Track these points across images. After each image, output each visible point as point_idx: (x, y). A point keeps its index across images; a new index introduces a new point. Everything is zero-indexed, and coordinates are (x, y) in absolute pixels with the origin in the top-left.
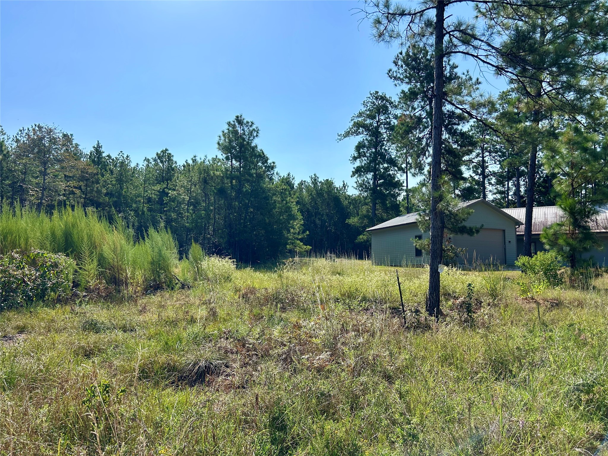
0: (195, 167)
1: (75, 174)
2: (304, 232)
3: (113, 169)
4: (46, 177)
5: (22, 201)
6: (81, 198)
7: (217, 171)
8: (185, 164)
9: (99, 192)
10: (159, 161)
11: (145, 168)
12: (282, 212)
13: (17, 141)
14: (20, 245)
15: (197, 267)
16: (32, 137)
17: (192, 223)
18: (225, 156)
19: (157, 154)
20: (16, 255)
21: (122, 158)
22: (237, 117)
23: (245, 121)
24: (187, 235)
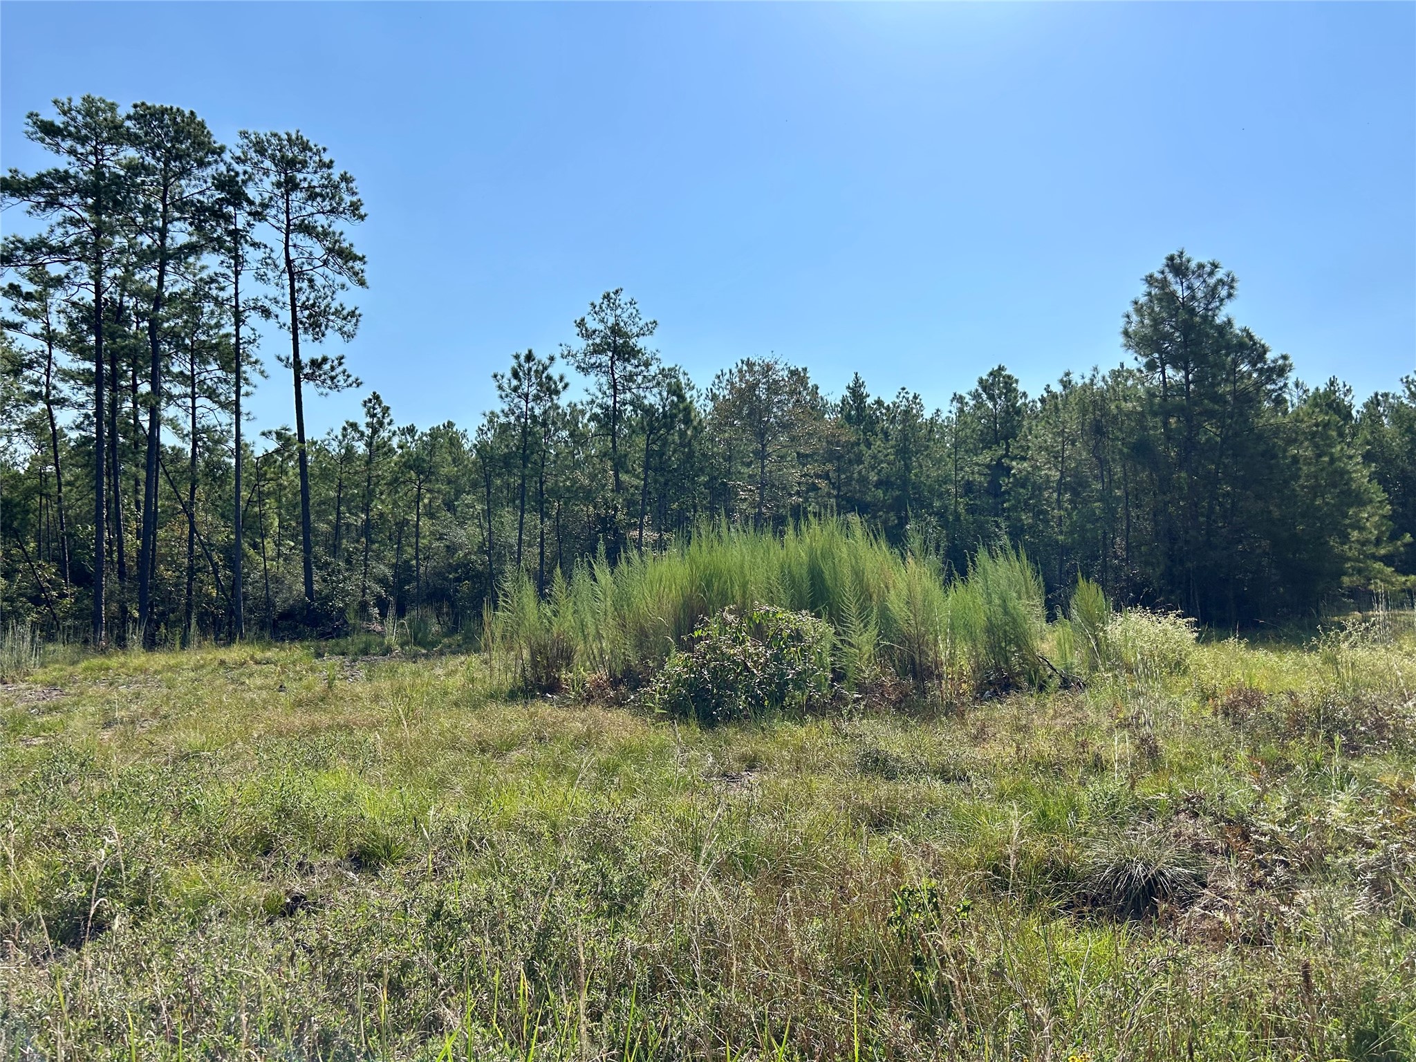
0: (1071, 399)
1: (817, 449)
2: (1394, 537)
3: (888, 428)
4: (766, 462)
5: (729, 513)
6: (829, 498)
7: (1125, 400)
8: (1045, 395)
9: (863, 480)
10: (984, 396)
11: (954, 417)
12: (1320, 486)
13: (714, 398)
14: (733, 597)
15: (1096, 637)
16: (738, 385)
17: (1071, 533)
18: (1145, 360)
19: (981, 381)
20: (730, 618)
21: (905, 402)
22: (1171, 258)
23: (1193, 265)
24: (1062, 563)
